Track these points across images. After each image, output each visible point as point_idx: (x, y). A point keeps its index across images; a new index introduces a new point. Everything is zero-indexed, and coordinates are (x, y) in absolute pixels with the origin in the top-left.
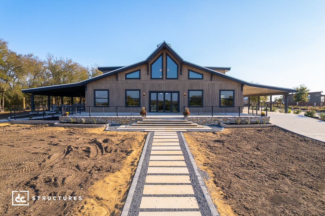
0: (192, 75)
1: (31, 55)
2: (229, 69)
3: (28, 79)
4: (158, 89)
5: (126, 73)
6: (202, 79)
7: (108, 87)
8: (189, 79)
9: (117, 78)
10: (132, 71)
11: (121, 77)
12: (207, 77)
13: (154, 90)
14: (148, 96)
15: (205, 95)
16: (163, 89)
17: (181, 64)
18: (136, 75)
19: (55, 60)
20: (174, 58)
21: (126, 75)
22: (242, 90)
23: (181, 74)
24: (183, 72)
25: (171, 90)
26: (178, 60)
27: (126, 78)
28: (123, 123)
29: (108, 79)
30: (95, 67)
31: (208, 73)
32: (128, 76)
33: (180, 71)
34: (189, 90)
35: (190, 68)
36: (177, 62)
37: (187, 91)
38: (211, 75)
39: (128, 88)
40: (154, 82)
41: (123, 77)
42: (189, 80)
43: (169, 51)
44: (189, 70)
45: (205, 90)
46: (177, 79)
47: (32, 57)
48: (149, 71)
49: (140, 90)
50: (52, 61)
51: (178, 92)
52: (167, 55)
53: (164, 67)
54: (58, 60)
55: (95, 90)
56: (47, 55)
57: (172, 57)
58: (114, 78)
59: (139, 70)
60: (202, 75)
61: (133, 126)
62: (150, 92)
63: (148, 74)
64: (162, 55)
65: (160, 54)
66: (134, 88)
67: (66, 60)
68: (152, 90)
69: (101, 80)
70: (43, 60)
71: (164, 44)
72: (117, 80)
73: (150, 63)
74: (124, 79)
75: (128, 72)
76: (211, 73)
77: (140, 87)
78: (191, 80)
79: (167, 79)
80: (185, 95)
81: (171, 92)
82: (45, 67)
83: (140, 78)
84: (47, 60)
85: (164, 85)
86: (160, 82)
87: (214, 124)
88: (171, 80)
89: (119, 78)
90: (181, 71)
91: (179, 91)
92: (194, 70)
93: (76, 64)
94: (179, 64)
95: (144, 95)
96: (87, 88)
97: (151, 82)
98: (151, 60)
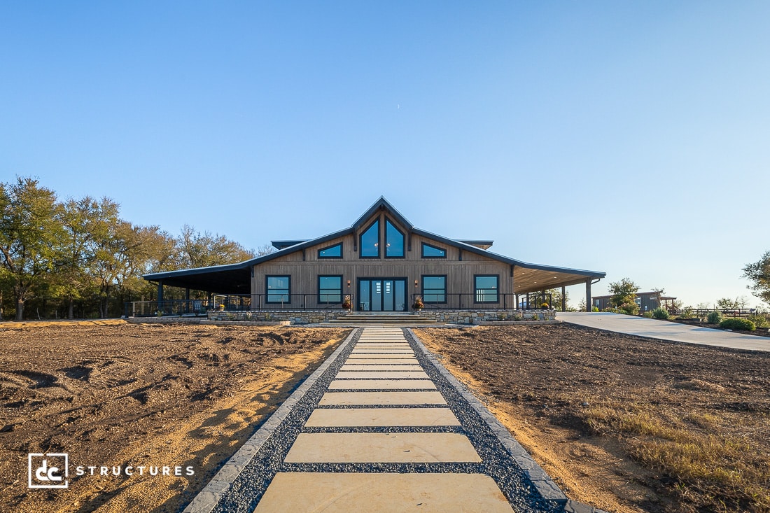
0: (429, 251)
1: (156, 229)
2: (490, 244)
3: (149, 267)
4: (371, 275)
5: (319, 248)
6: (445, 257)
7: (289, 270)
8: (423, 257)
9: (304, 256)
10: (329, 245)
11: (312, 255)
12: (452, 255)
13: (365, 275)
14: (355, 285)
15: (450, 283)
16: (380, 274)
17: (409, 233)
18: (336, 251)
19: (197, 237)
20: (398, 225)
21: (319, 251)
22: (512, 275)
23: (410, 250)
24: (412, 246)
25: (393, 275)
26: (404, 227)
27: (319, 257)
28: (314, 320)
29: (289, 258)
30: (266, 250)
31: (454, 249)
32: (323, 253)
33: (407, 245)
34: (423, 276)
35: (424, 241)
36: (404, 231)
37: (420, 277)
38: (460, 250)
39: (322, 273)
40: (366, 262)
41: (314, 255)
42: (423, 260)
43: (389, 212)
44: (422, 243)
45: (450, 275)
46: (404, 257)
47: (158, 232)
48: (357, 245)
49: (341, 276)
50: (191, 238)
51: (405, 279)
52: (386, 219)
53: (382, 238)
54: (201, 237)
55: (267, 276)
56: (183, 229)
57: (395, 222)
58: (299, 257)
59: (341, 244)
60: (445, 251)
61: (331, 322)
62: (359, 279)
63: (355, 251)
64: (378, 219)
65: (375, 217)
66: (333, 273)
67: (216, 237)
68: (361, 276)
69: (278, 259)
70: (175, 237)
71: (382, 200)
72: (304, 260)
73: (359, 233)
74: (316, 258)
75: (322, 247)
76: (459, 248)
77: (341, 270)
78: (427, 259)
79: (386, 257)
80: (416, 284)
81: (394, 279)
82: (178, 249)
83: (341, 257)
84: (182, 237)
85: (381, 268)
86: (375, 262)
87: (462, 321)
88: (393, 260)
89: (308, 257)
90: (410, 245)
91: (407, 278)
92: (432, 243)
93: (233, 245)
94: (406, 234)
95: (349, 284)
96: (253, 273)
97: (361, 263)
98: (361, 227)
